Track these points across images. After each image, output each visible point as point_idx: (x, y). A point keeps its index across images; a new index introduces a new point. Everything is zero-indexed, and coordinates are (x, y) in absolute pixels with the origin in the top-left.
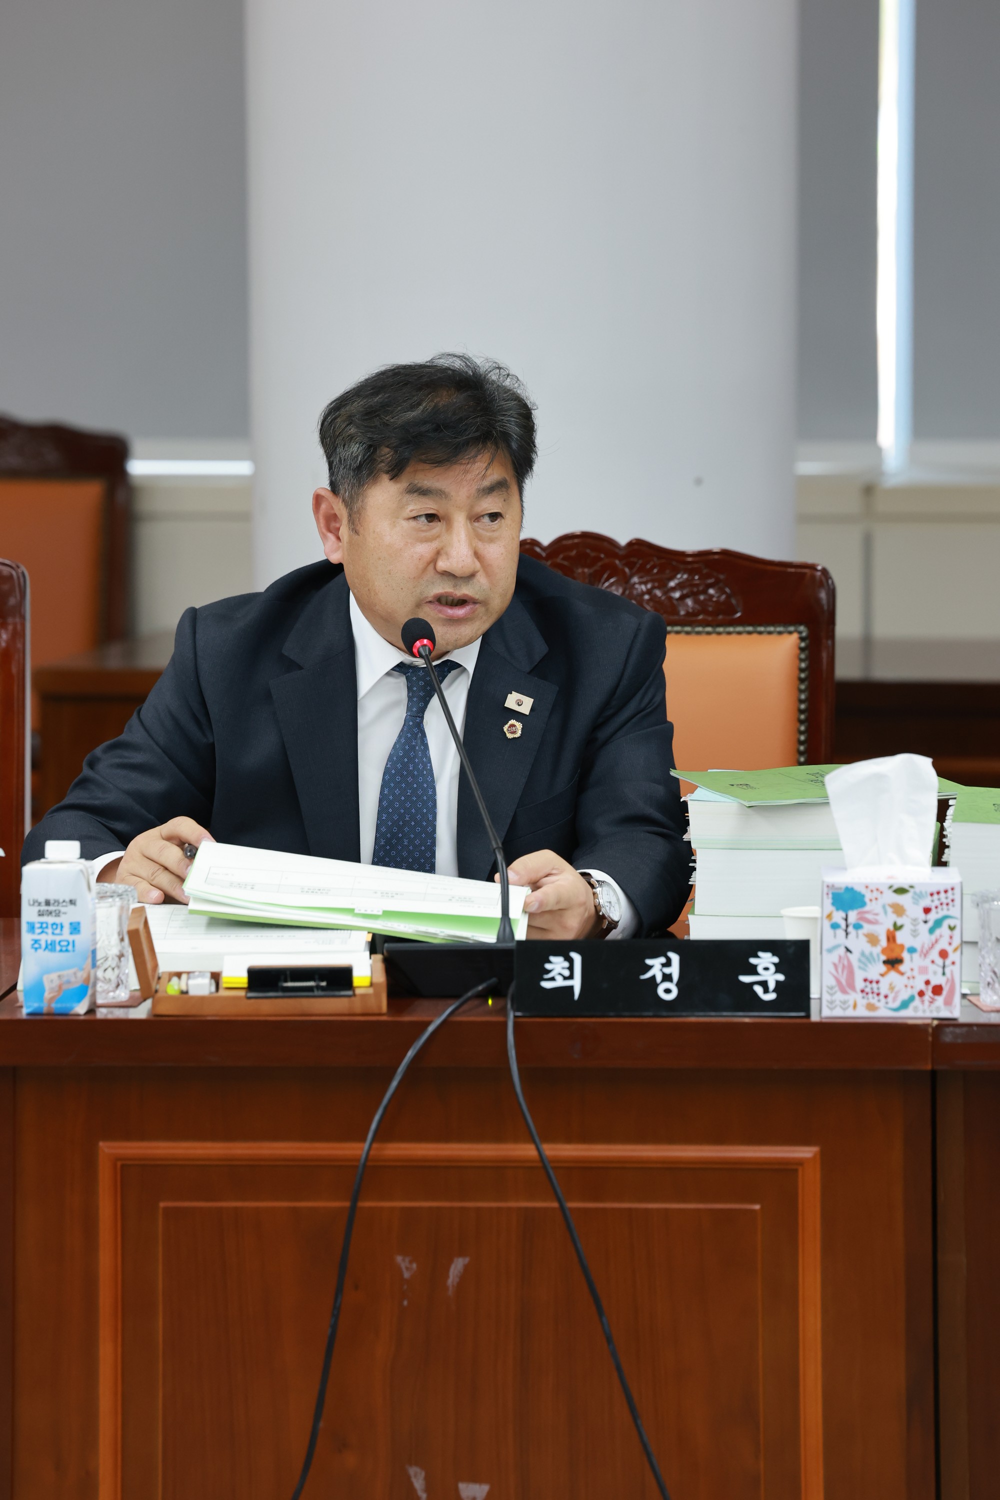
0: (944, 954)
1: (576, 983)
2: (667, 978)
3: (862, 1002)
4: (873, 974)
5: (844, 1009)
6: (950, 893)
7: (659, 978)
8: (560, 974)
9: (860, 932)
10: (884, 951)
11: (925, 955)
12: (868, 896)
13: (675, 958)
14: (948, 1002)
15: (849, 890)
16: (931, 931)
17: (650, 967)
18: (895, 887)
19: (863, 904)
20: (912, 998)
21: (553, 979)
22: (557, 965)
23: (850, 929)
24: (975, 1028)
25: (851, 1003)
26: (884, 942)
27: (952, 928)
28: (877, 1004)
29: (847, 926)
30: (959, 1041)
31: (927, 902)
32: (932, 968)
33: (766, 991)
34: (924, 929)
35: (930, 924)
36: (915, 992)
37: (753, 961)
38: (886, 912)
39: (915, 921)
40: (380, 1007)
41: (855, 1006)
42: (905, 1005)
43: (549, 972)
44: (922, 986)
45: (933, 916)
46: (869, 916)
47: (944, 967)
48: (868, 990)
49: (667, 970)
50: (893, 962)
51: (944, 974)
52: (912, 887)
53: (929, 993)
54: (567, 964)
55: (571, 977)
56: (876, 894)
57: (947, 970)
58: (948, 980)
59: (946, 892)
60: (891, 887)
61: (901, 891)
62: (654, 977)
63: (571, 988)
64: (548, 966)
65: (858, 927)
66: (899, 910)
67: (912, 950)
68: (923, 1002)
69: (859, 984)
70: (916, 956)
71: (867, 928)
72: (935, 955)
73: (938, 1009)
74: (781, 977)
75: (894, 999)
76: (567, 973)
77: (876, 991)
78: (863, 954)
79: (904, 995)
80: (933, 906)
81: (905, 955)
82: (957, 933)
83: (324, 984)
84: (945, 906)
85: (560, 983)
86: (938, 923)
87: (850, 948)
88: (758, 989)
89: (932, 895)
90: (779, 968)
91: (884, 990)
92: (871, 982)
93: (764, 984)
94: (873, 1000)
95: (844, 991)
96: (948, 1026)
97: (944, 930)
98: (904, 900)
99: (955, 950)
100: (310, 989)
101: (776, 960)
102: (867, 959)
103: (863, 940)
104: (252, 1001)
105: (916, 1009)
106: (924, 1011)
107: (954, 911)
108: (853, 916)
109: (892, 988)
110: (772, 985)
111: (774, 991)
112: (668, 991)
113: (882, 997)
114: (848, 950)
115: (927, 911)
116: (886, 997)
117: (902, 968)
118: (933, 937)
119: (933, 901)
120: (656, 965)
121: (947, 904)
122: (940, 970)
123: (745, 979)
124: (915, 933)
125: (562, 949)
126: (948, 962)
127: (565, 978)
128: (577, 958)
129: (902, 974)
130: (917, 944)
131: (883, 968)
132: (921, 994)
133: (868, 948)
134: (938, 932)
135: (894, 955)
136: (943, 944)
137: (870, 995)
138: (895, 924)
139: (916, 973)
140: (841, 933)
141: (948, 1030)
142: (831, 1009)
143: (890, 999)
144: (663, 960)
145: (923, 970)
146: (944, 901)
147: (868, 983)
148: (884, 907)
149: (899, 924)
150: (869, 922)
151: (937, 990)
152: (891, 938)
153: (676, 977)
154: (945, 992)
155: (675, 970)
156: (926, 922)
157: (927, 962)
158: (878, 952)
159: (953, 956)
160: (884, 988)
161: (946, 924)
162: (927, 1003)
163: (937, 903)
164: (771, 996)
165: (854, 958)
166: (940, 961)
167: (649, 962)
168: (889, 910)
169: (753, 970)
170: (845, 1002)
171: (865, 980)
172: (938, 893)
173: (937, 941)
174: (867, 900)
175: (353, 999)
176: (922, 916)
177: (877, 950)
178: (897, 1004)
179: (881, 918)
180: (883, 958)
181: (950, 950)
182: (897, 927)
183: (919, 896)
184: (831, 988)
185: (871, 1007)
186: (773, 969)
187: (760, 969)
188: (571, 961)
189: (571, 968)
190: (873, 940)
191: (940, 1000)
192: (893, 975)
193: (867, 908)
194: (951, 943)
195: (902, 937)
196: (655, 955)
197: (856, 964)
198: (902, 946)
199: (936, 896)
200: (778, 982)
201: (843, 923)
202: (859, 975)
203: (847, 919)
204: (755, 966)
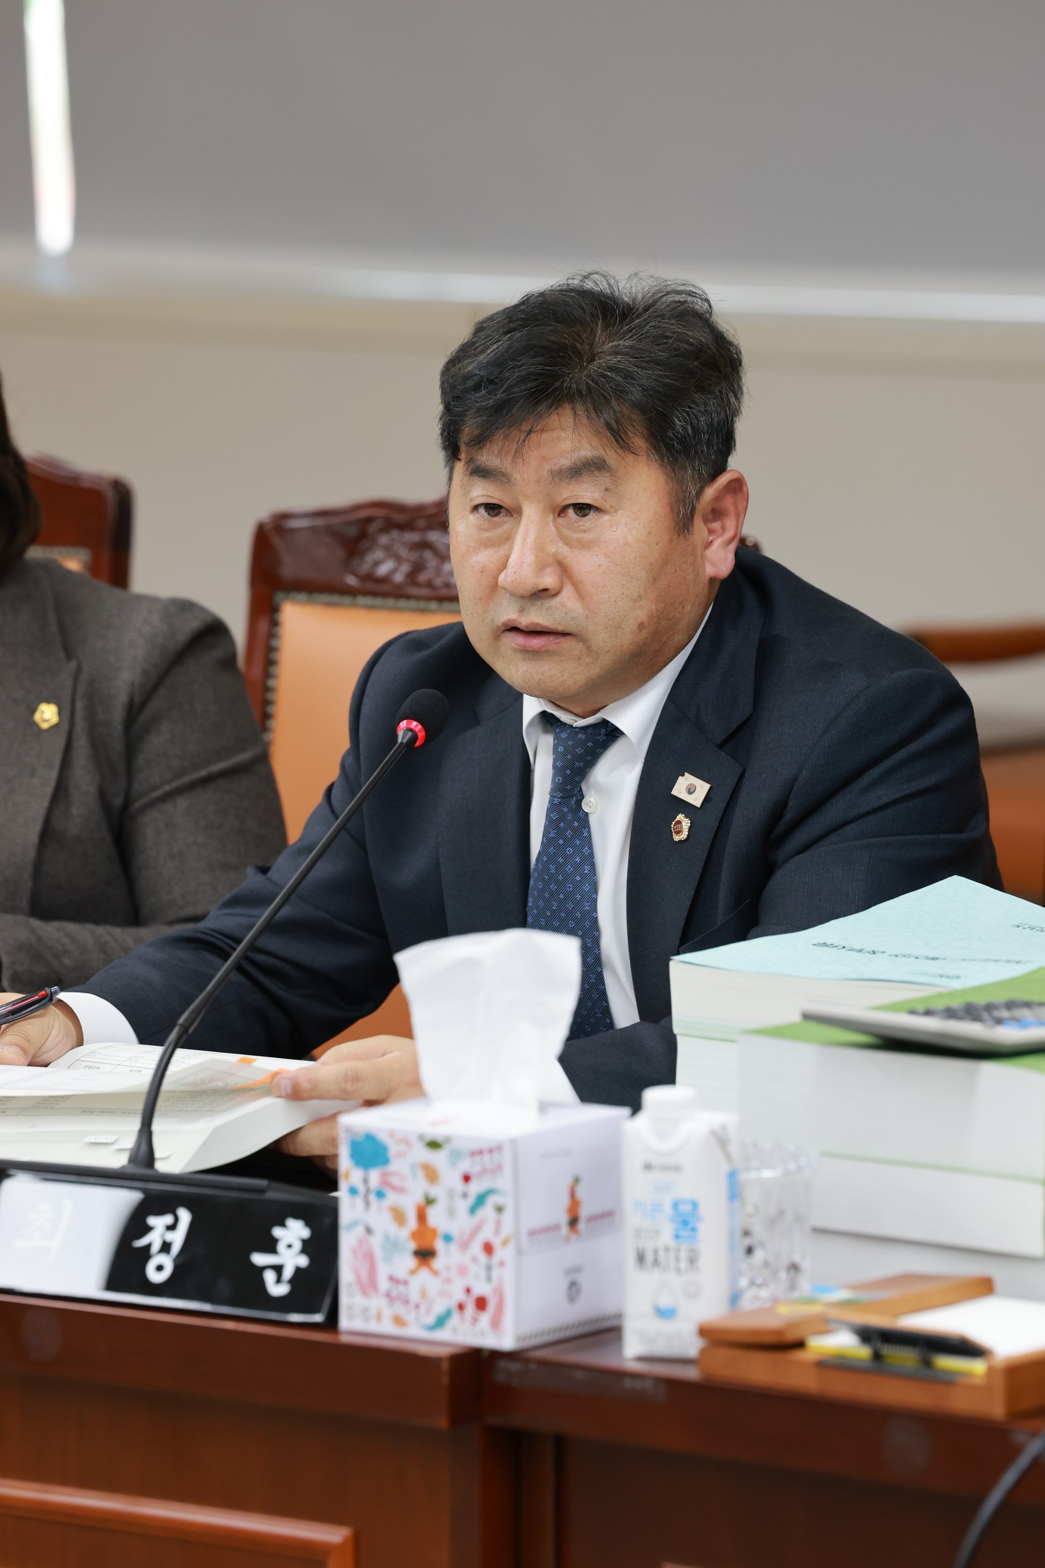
0: (488, 1248)
1: (54, 1247)
2: (166, 1247)
3: (387, 1312)
4: (400, 1270)
5: (368, 1319)
6: (494, 1154)
7: (156, 1247)
8: (39, 1230)
9: (384, 1202)
10: (413, 1236)
11: (465, 1246)
12: (393, 1149)
13: (185, 1216)
14: (496, 1323)
15: (370, 1138)
16: (473, 1210)
17: (151, 1229)
18: (429, 1138)
19: (387, 1160)
20: (450, 1312)
21: (28, 1236)
22: (39, 1215)
23: (372, 1198)
25: (373, 1312)
26: (412, 1222)
27: (499, 1209)
28: (407, 1317)
29: (368, 1191)
31: (466, 1165)
32: (473, 1268)
33: (279, 1280)
34: (463, 1206)
35: (471, 1200)
36: (453, 1303)
37: (277, 1232)
38: (414, 1176)
39: (451, 1194)
41: (379, 1317)
42: (441, 1322)
43: (29, 1224)
44: (459, 1296)
45: (475, 1188)
46: (395, 1181)
47: (489, 1268)
48: (394, 1293)
49: (170, 1237)
50: (425, 1255)
51: (489, 1279)
52: (448, 1140)
53: (470, 1308)
54: (52, 1215)
55: (50, 1236)
56: (402, 1147)
57: (495, 1273)
58: (495, 1289)
59: (490, 1152)
60: (421, 1138)
61: (434, 1145)
62: (148, 1247)
65: (380, 1195)
66: (431, 1174)
67: (448, 1238)
68: (462, 1319)
69: (383, 1284)
70: (453, 1247)
71: (392, 1198)
72: (476, 1248)
73: (482, 1334)
74: (303, 1261)
75: (428, 1311)
76: (48, 1228)
77: (404, 1296)
78: (387, 1238)
79: (440, 1307)
80: (474, 1170)
81: (439, 1245)
82: (508, 1217)
84: (489, 1174)
86: (481, 1200)
88: (269, 1277)
89: (472, 1154)
90: (306, 1246)
91: (414, 1296)
92: (397, 1282)
93: (279, 1270)
94: (401, 1310)
95: (365, 1293)
97: (487, 1211)
98: (438, 1159)
99: (505, 1243)
101: (305, 1233)
102: (392, 1245)
103: (387, 1217)
105: (454, 1331)
106: (464, 1335)
107: (504, 1182)
108: (375, 1176)
109: (424, 1294)
110: (288, 1273)
111: (288, 1281)
112: (160, 1268)
113: (412, 1305)
114: (369, 1231)
115: (467, 1178)
116: (417, 1306)
117: (438, 1263)
118: (475, 1221)
119: (473, 1164)
120: (158, 1225)
121: (493, 1172)
122: (483, 1273)
123: (259, 1259)
124: (451, 1212)
126: (496, 1258)
127: (45, 1236)
129: (435, 1273)
130: (453, 1229)
131: (411, 1262)
132: (461, 1307)
133: (393, 1229)
134: (480, 1213)
135: (425, 1243)
136: (487, 1234)
137: (397, 1302)
138: (427, 1195)
139: (453, 1273)
140: (359, 1201)
142: (351, 1317)
143: (423, 1308)
144: (168, 1219)
145: (463, 1271)
146: (488, 1166)
147: (393, 1284)
148: (413, 1167)
149: (431, 1195)
150: (393, 1188)
151: (481, 1304)
152: (422, 1217)
153: (176, 1248)
154: (491, 1308)
155: (178, 1238)
156: (464, 1196)
157: (465, 1259)
158: (404, 1234)
159: (500, 1254)
160: (413, 1293)
161: (492, 1201)
162: (468, 1322)
163: (479, 1168)
164: (278, 1290)
165: (376, 1242)
166: (482, 1257)
167: (152, 1221)
168: (420, 1173)
169: (270, 1246)
170: (369, 1308)
171: (390, 1278)
172: (480, 1153)
173: (479, 1227)
174: (391, 1154)
176: (458, 1184)
178: (430, 1320)
179: (409, 1184)
180: (412, 1246)
181: (496, 1242)
182: (430, 1201)
183: (456, 1156)
184: (350, 1285)
185: (399, 1321)
186: (298, 1246)
187: (281, 1247)
189: (56, 1221)
190: (399, 1217)
191: (485, 1318)
192: (424, 1273)
193: (391, 1168)
194: (497, 1232)
195: (435, 1217)
196: (160, 1212)
197: (378, 1253)
198: (434, 1232)
199: (477, 1159)
200: (298, 1271)
201: (361, 1188)
202: (383, 1271)
203: (366, 1181)
204: (275, 1241)
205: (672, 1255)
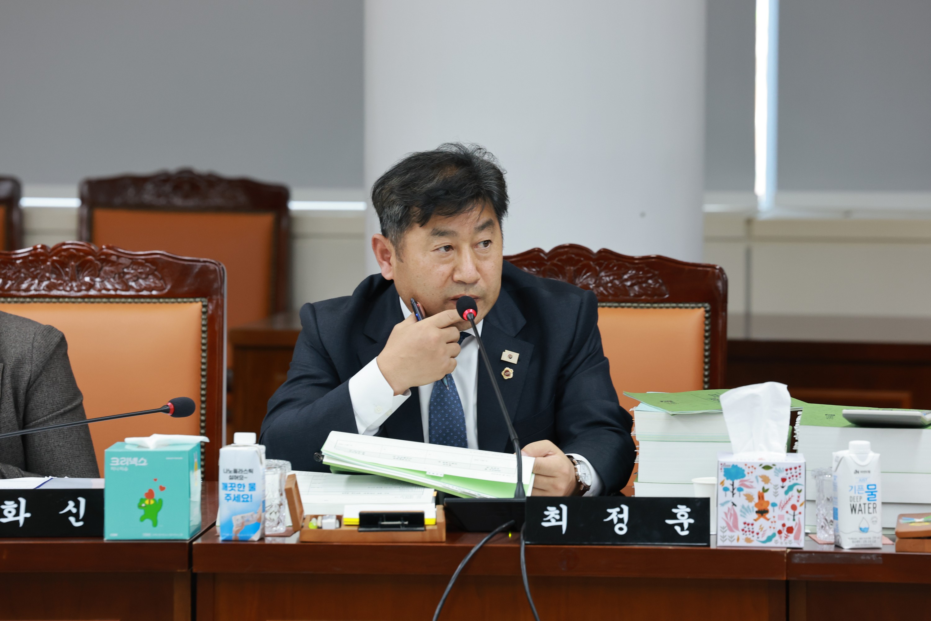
0: (794, 507)
1: (564, 524)
2: (621, 521)
3: (742, 537)
4: (750, 519)
5: (732, 541)
6: (798, 469)
7: (615, 521)
8: (554, 518)
9: (742, 493)
10: (756, 505)
11: (782, 508)
12: (747, 470)
13: (625, 508)
14: (797, 538)
15: (735, 467)
16: (786, 493)
17: (610, 514)
18: (763, 465)
19: (744, 476)
20: (774, 535)
21: (549, 521)
22: (552, 512)
23: (735, 491)
24: (814, 554)
25: (736, 537)
26: (756, 500)
27: (799, 491)
28: (752, 538)
29: (733, 489)
30: (804, 562)
31: (783, 475)
32: (787, 516)
33: (682, 529)
34: (781, 492)
35: (786, 488)
36: (776, 531)
37: (674, 510)
38: (758, 481)
39: (776, 487)
40: (441, 538)
41: (738, 540)
42: (769, 539)
43: (547, 516)
44: (780, 527)
45: (787, 484)
46: (747, 484)
47: (794, 516)
48: (746, 529)
49: (621, 516)
50: (762, 512)
51: (794, 520)
52: (774, 465)
53: (785, 532)
54: (558, 512)
55: (560, 520)
56: (751, 469)
57: (796, 518)
58: (796, 524)
59: (796, 468)
60: (761, 465)
61: (767, 467)
62: (612, 520)
63: (560, 527)
64: (546, 513)
65: (740, 490)
66: (766, 479)
67: (774, 505)
68: (781, 537)
69: (741, 526)
70: (776, 508)
71: (746, 491)
72: (788, 508)
73: (790, 542)
74: (692, 521)
75: (762, 536)
76: (558, 517)
77: (751, 530)
78: (743, 507)
79: (769, 533)
80: (787, 477)
81: (770, 508)
82: (802, 494)
83: (406, 523)
84: (794, 477)
85: (553, 523)
86: (791, 488)
87: (735, 503)
88: (678, 528)
89: (787, 470)
90: (690, 515)
91: (756, 530)
92: (748, 524)
93: (681, 525)
94: (750, 536)
95: (731, 530)
96: (797, 552)
97: (794, 492)
98: (769, 473)
99: (801, 505)
100: (398, 526)
101: (689, 510)
102: (746, 510)
103: (743, 498)
104: (362, 533)
105: (776, 542)
106: (782, 543)
107: (801, 480)
108: (737, 483)
109: (761, 528)
110: (686, 526)
111: (687, 530)
112: (621, 529)
113: (755, 534)
114: (734, 504)
115: (784, 480)
116: (758, 534)
117: (768, 516)
118: (787, 497)
119: (787, 474)
120: (614, 513)
121: (796, 476)
122: (792, 518)
123: (669, 522)
124: (776, 494)
125: (555, 502)
126: (796, 513)
127: (557, 520)
128: (564, 508)
129: (768, 520)
130: (777, 501)
131: (756, 516)
132: (780, 532)
133: (746, 503)
134: (790, 493)
135: (762, 508)
136: (793, 501)
137: (748, 533)
138: (763, 488)
139: (776, 519)
140: (729, 493)
141: (796, 555)
142: (724, 541)
143: (760, 535)
144: (618, 509)
145: (781, 517)
146: (795, 474)
147: (746, 525)
148: (756, 477)
149: (766, 488)
150: (747, 487)
151: (790, 530)
152: (761, 497)
153: (626, 520)
154: (794, 532)
155: (625, 516)
156: (783, 487)
157: (784, 512)
158: (752, 506)
159: (800, 509)
160: (756, 529)
161: (795, 488)
162: (783, 538)
163: (790, 475)
164: (686, 533)
165: (737, 509)
166: (791, 512)
167: (609, 511)
168: (760, 479)
169: (674, 516)
170: (732, 537)
171: (745, 523)
172: (791, 469)
173: (789, 499)
174: (746, 473)
175: (424, 532)
176: (780, 483)
177: (752, 504)
178: (764, 538)
179: (754, 484)
180: (756, 509)
181: (798, 505)
182: (765, 490)
183: (779, 471)
184: (724, 528)
185: (748, 540)
186: (687, 516)
187: (679, 516)
188: (560, 510)
189: (561, 514)
190: (749, 498)
191: (792, 536)
192: (762, 520)
193: (745, 478)
194: (798, 501)
195: (768, 497)
196: (613, 507)
197: (739, 513)
198: (768, 502)
199: (789, 471)
200: (690, 524)
201: (731, 488)
202: (741, 521)
203: (733, 485)
204: (675, 514)
205: (867, 506)
